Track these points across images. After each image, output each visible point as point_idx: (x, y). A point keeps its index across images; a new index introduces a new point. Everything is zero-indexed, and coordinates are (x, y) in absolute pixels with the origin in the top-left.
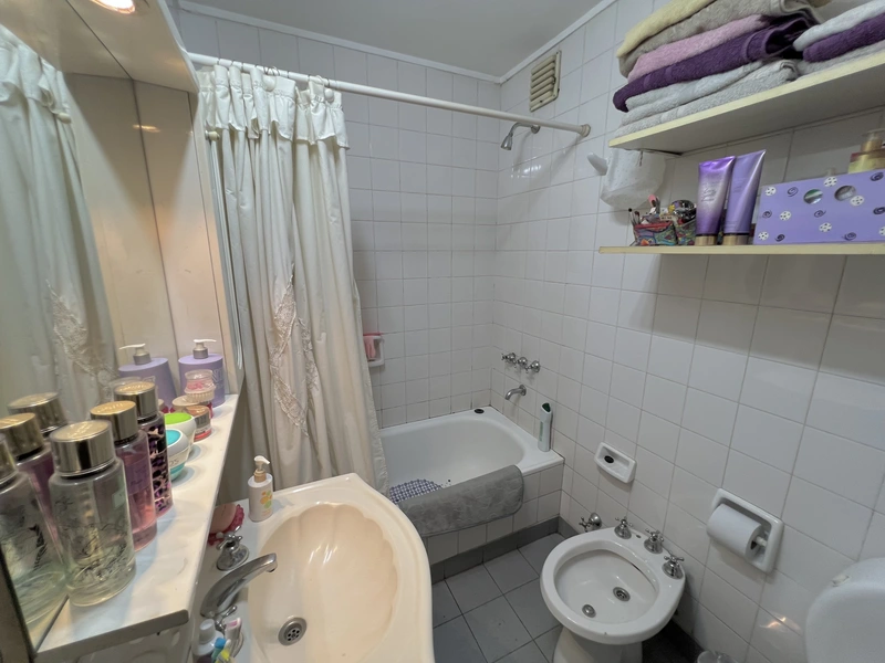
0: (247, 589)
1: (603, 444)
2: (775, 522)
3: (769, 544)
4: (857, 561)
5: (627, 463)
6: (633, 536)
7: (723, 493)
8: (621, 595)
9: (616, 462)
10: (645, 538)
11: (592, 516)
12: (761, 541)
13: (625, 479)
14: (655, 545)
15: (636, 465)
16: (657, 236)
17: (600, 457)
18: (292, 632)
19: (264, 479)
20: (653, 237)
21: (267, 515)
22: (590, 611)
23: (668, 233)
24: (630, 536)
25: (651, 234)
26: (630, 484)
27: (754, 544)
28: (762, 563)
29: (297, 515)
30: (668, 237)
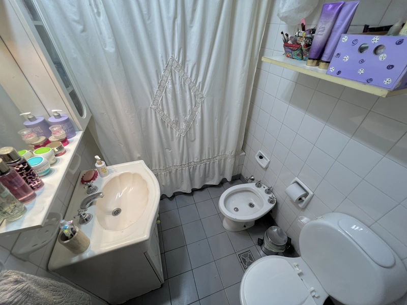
0: (96, 201)
1: (260, 151)
2: (311, 193)
3: (306, 200)
4: (333, 212)
5: (267, 160)
6: (262, 187)
7: (297, 179)
8: (251, 205)
9: (264, 158)
10: (266, 188)
11: (252, 176)
12: (303, 198)
13: (264, 167)
14: (269, 191)
15: (270, 162)
16: (293, 52)
17: (257, 156)
18: (117, 212)
19: (101, 163)
20: (291, 53)
21: (106, 175)
22: (236, 209)
23: (298, 52)
24: (261, 186)
25: (290, 51)
26: (266, 168)
27: (300, 199)
28: (301, 205)
29: (118, 175)
30: (298, 55)
